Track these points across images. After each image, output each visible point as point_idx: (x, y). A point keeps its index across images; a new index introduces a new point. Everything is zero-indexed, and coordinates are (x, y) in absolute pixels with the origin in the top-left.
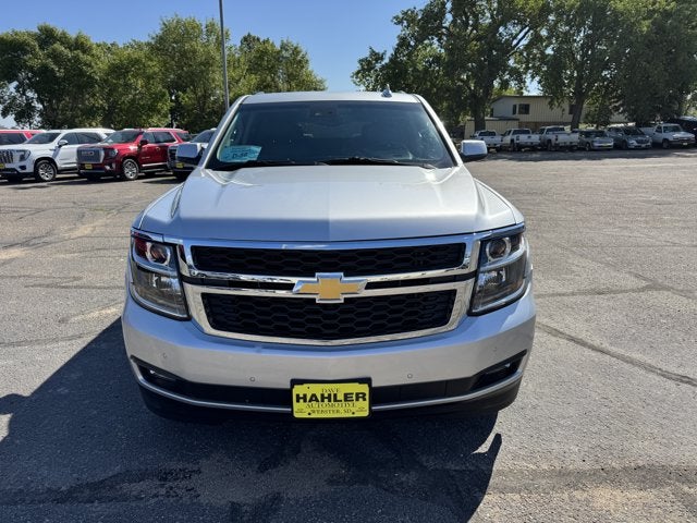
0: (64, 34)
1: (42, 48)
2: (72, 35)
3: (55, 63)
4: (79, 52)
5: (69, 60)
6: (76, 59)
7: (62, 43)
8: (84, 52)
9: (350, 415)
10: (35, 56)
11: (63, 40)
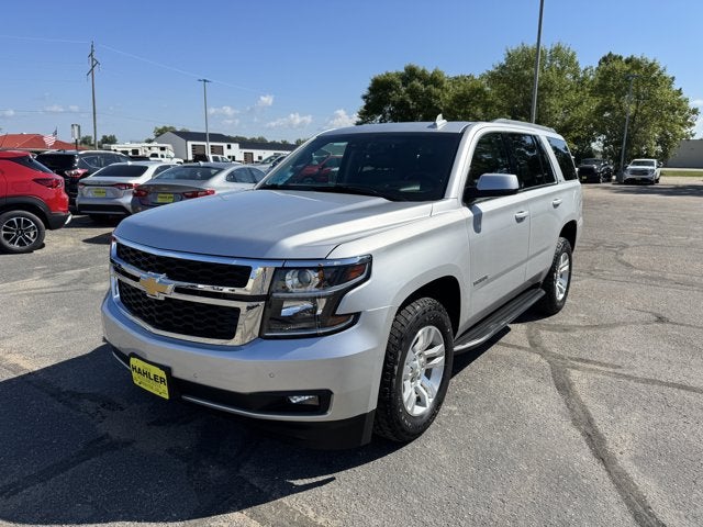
0: (423, 71)
1: (404, 84)
2: (430, 71)
3: (411, 97)
4: (431, 86)
5: (422, 95)
6: (429, 93)
7: (420, 79)
8: (436, 86)
9: (158, 394)
10: (398, 92)
11: (422, 77)
